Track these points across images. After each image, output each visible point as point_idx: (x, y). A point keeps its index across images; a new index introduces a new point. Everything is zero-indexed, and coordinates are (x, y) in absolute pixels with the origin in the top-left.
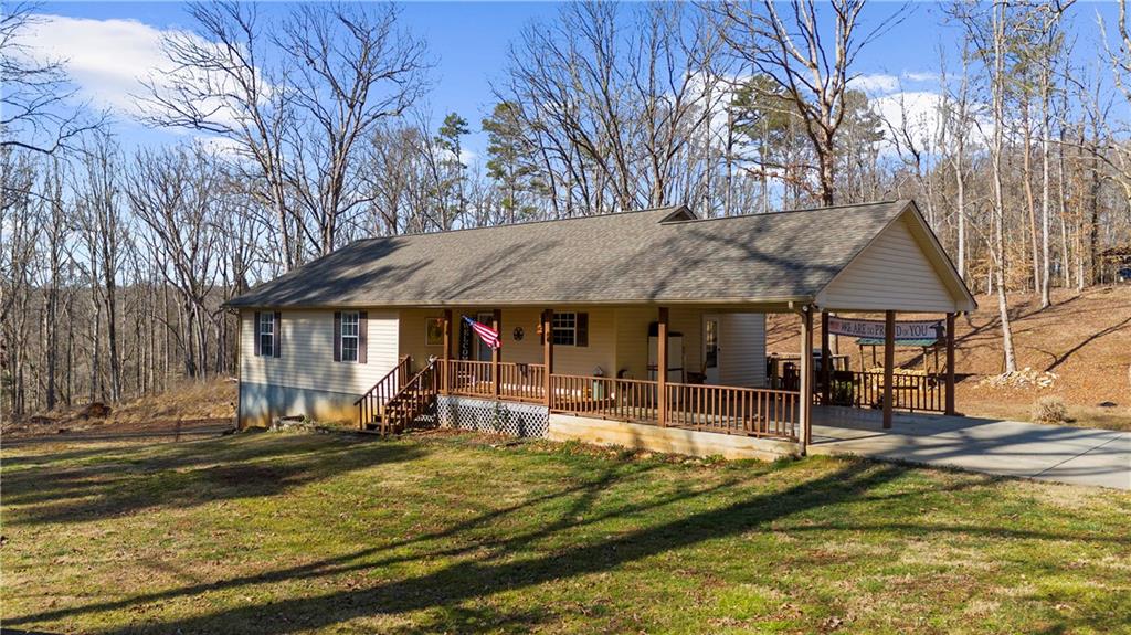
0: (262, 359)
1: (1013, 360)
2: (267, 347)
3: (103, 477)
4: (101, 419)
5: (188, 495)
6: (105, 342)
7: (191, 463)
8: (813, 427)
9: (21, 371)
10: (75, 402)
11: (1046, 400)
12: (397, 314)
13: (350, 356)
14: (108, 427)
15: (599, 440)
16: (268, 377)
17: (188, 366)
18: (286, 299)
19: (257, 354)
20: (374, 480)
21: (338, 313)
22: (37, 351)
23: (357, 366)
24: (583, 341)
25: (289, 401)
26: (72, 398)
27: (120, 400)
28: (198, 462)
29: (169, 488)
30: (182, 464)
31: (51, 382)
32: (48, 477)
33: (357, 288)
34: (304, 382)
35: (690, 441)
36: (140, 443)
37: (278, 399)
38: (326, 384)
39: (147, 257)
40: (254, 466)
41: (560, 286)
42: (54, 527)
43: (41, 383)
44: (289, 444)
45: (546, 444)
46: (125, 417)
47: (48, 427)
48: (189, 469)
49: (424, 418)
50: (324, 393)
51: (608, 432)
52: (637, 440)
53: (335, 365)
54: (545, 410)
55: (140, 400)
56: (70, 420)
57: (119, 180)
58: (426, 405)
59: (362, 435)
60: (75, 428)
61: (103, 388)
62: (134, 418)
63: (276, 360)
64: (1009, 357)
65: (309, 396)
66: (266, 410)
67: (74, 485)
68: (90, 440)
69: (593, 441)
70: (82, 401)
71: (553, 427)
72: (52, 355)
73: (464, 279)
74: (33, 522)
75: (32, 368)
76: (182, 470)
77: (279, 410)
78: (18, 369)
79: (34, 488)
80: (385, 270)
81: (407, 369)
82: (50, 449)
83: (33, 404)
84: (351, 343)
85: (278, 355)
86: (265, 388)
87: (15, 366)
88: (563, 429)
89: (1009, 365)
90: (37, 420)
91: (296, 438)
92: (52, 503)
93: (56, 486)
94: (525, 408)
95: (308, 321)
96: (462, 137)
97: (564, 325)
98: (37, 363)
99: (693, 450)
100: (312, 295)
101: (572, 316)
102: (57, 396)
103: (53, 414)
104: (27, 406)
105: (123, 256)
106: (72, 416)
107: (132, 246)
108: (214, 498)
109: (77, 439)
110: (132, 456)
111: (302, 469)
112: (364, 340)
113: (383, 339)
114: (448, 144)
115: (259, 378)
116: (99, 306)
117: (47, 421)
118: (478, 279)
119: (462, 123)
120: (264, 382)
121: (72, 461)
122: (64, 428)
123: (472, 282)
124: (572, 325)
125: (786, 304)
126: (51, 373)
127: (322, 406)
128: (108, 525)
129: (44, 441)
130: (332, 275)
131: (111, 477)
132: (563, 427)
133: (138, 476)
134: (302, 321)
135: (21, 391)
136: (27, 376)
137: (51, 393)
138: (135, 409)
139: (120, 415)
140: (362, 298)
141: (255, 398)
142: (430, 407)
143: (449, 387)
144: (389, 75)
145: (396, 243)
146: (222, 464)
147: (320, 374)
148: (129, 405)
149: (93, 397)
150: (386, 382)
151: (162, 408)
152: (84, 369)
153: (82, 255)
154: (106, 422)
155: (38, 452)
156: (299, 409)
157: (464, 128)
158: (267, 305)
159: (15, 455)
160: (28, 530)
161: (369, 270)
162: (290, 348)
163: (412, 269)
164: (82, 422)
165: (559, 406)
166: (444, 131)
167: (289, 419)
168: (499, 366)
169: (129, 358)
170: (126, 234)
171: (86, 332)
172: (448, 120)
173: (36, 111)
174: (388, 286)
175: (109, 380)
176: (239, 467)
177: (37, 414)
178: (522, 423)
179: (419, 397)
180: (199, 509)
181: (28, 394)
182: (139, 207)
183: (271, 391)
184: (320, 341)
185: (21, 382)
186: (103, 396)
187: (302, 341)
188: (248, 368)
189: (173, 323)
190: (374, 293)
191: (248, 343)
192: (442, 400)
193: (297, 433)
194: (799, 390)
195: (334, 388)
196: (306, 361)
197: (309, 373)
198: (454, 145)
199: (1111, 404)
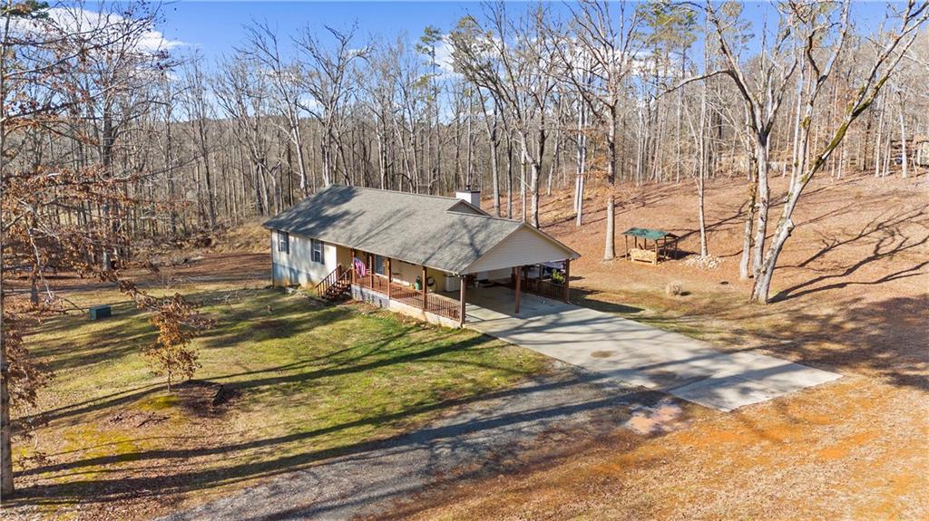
0: (281, 253)
1: (705, 249)
2: (284, 247)
4: (207, 249)
12: (335, 245)
13: (318, 260)
19: (279, 250)
21: (312, 239)
23: (320, 265)
33: (330, 225)
34: (299, 268)
38: (308, 271)
45: (388, 313)
50: (308, 275)
52: (417, 315)
53: (312, 262)
54: (388, 298)
59: (319, 302)
63: (287, 255)
64: (703, 248)
71: (390, 307)
73: (370, 231)
77: (289, 280)
81: (339, 271)
84: (317, 254)
85: (288, 253)
88: (393, 308)
89: (703, 252)
94: (381, 296)
95: (300, 240)
96: (437, 43)
112: (322, 253)
114: (426, 49)
118: (376, 231)
123: (373, 233)
134: (297, 239)
139: (217, 246)
140: (329, 234)
142: (348, 289)
145: (355, 191)
147: (306, 265)
154: (210, 252)
157: (437, 36)
164: (196, 250)
165: (393, 295)
166: (423, 40)
168: (372, 276)
174: (343, 227)
178: (380, 302)
179: (343, 284)
190: (335, 232)
192: (353, 287)
195: (312, 273)
196: (300, 258)
197: (302, 264)
198: (431, 49)
199: (727, 283)
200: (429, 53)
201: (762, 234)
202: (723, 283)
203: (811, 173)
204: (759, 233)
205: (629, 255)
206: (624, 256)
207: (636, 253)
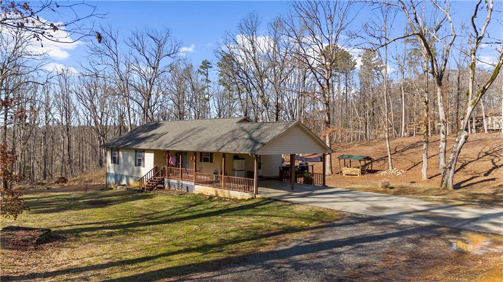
0: (113, 165)
1: (392, 165)
2: (115, 161)
3: (57, 203)
4: (63, 184)
5: (80, 208)
6: (66, 152)
7: (84, 199)
8: (258, 188)
9: (33, 164)
10: (54, 176)
11: (383, 181)
12: (153, 151)
13: (139, 165)
14: (66, 187)
15: (207, 193)
16: (115, 171)
17: (99, 162)
18: (121, 145)
19: (112, 163)
20: (133, 204)
21: (136, 150)
22: (39, 156)
23: (141, 168)
24: (211, 161)
25: (121, 180)
26: (53, 175)
27: (72, 176)
28: (86, 199)
29: (75, 206)
30: (80, 200)
31: (45, 168)
32: (41, 203)
33: (143, 142)
34: (126, 173)
35: (229, 194)
36: (71, 193)
37: (118, 178)
38: (133, 174)
39: (83, 117)
40: (102, 200)
41: (198, 145)
42: (41, 215)
43: (41, 168)
44: (117, 193)
45: (194, 194)
46: (73, 183)
47: (43, 187)
48: (83, 201)
49: (161, 186)
50: (132, 177)
51: (209, 191)
52: (217, 194)
53: (135, 167)
54: (193, 184)
55: (79, 176)
56: (52, 184)
57: (72, 87)
58: (161, 182)
59: (140, 191)
60: (53, 187)
61: (65, 171)
62: (76, 183)
63: (117, 165)
64: (390, 164)
65: (127, 177)
66: (114, 182)
67: (48, 205)
68: (57, 192)
69: (206, 194)
70: (57, 175)
71: (196, 189)
72: (45, 157)
73: (174, 140)
74: (36, 213)
75: (38, 162)
76: (81, 201)
77: (118, 183)
78: (32, 163)
79: (37, 205)
80: (154, 135)
81: (156, 169)
82: (43, 195)
83: (38, 177)
84: (140, 160)
85: (118, 164)
86: (114, 175)
87: (31, 162)
88: (198, 190)
89: (390, 167)
90: (39, 184)
91: (121, 192)
92: (41, 209)
93: (43, 205)
94: (188, 183)
95: (127, 152)
96: (209, 69)
97: (206, 156)
98: (39, 160)
99: (230, 196)
100: (128, 144)
101: (208, 153)
102: (48, 174)
103: (45, 181)
104: (35, 178)
105: (74, 117)
106: (53, 182)
107: (77, 113)
108: (86, 208)
109: (52, 191)
110: (68, 197)
111: (115, 201)
112: (144, 159)
113: (149, 160)
114: (203, 72)
115: (112, 171)
116: (64, 138)
117: (43, 184)
118: (178, 140)
119: (209, 64)
120: (114, 173)
121: (49, 198)
122: (49, 187)
123: (176, 141)
124: (208, 156)
125: (248, 154)
126: (45, 165)
127: (131, 181)
128: (56, 214)
129: (41, 192)
130: (137, 136)
131: (59, 203)
132: (199, 189)
133: (67, 202)
134: (125, 152)
135: (33, 172)
136: (35, 166)
137: (45, 173)
138: (77, 180)
139: (71, 182)
140: (143, 146)
141: (111, 177)
142: (162, 182)
143: (168, 176)
144: (169, 55)
145: (160, 124)
146: (93, 199)
147: (131, 170)
148: (75, 178)
149: (61, 174)
150: (148, 174)
151: (87, 179)
152: (58, 162)
153: (57, 117)
154: (65, 185)
155: (39, 196)
156: (124, 182)
157: (210, 65)
158: (114, 147)
159: (31, 197)
160: (35, 215)
161: (148, 135)
162: (122, 161)
163: (161, 135)
164: (56, 185)
165: (198, 182)
166: (201, 67)
167: (120, 185)
168: (181, 170)
169: (76, 158)
170: (75, 108)
171: (59, 148)
172: (204, 62)
173: (38, 69)
174: (152, 142)
175: (68, 168)
176: (97, 200)
177: (39, 181)
178: (187, 188)
179: (158, 179)
180: (81, 211)
181: (36, 173)
182: (80, 97)
183: (116, 176)
184: (131, 159)
185: (33, 168)
186: (65, 174)
187: (126, 160)
188: (109, 167)
189: (94, 144)
190: (147, 144)
191: (109, 159)
192: (166, 180)
193: (121, 190)
194: (254, 178)
195: (135, 175)
196: (126, 166)
197: (128, 170)
198: (206, 73)
199: (415, 182)
200: (205, 75)
201: (444, 143)
202: (412, 182)
203: (478, 98)
204: (441, 143)
205: (341, 172)
206: (338, 173)
207: (346, 170)
